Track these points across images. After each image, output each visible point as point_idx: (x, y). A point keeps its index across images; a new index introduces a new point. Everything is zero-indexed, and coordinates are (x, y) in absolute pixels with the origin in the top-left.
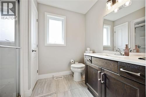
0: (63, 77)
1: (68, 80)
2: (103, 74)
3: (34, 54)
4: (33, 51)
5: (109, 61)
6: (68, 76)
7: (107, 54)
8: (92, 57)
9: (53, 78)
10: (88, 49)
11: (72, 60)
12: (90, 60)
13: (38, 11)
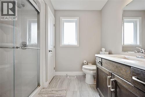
0: (75, 76)
1: (80, 81)
2: (114, 81)
3: (51, 54)
4: (50, 51)
5: (120, 65)
6: (81, 77)
7: (126, 56)
8: (102, 59)
9: (67, 76)
10: (103, 49)
11: (85, 61)
12: (100, 62)
13: (55, 17)
